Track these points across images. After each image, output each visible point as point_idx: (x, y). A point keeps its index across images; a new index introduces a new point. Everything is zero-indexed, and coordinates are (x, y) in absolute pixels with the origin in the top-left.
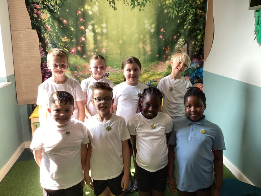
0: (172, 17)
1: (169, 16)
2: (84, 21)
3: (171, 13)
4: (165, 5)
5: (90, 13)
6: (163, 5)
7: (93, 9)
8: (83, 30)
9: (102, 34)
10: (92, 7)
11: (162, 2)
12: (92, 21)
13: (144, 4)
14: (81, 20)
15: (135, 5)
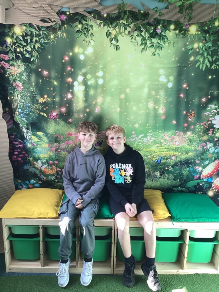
0: (201, 68)
1: (196, 66)
2: (72, 70)
3: (200, 63)
4: (191, 50)
5: (82, 57)
6: (189, 49)
7: (85, 52)
8: (70, 83)
9: (96, 87)
10: (85, 49)
11: (188, 45)
12: (83, 70)
13: (160, 45)
14: (69, 69)
15: (147, 46)
